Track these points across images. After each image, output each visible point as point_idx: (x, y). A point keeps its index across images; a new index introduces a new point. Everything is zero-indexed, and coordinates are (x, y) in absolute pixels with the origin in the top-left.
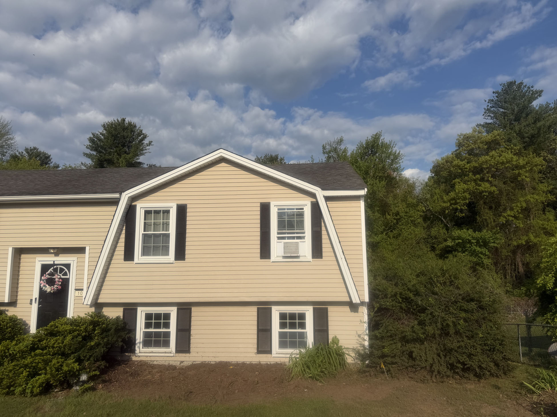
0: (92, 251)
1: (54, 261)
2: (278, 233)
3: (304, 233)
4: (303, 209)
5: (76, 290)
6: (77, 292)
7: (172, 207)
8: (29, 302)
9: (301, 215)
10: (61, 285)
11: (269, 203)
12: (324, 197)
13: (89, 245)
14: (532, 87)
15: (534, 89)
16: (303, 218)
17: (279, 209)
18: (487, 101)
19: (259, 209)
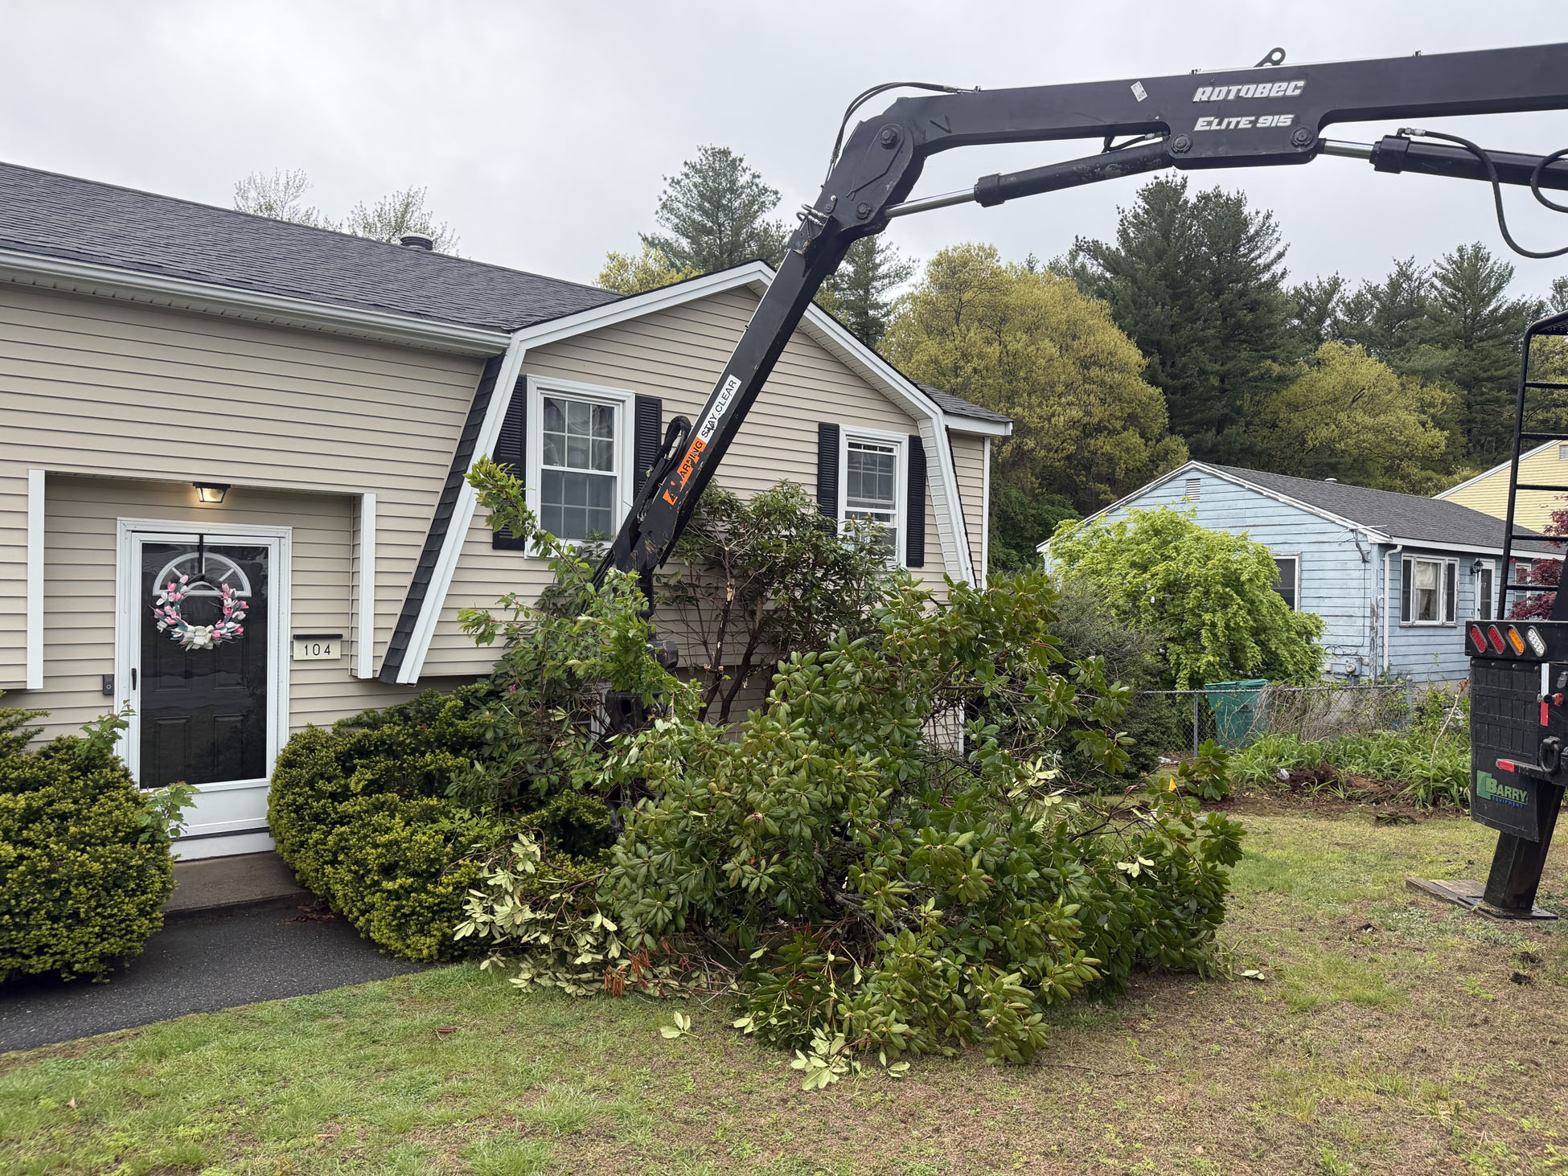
0: (386, 510)
1: (201, 536)
2: (850, 504)
3: (894, 507)
4: (891, 450)
5: (298, 638)
6: (299, 647)
7: (623, 401)
8: (97, 684)
9: (888, 463)
10: (242, 622)
11: (835, 429)
12: (947, 429)
13: (376, 491)
14: (759, 177)
15: (761, 182)
16: (891, 472)
17: (851, 445)
18: (670, 181)
19: (815, 438)
